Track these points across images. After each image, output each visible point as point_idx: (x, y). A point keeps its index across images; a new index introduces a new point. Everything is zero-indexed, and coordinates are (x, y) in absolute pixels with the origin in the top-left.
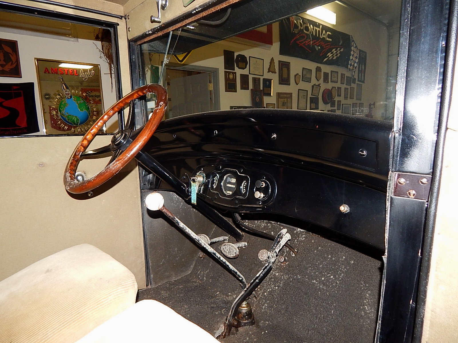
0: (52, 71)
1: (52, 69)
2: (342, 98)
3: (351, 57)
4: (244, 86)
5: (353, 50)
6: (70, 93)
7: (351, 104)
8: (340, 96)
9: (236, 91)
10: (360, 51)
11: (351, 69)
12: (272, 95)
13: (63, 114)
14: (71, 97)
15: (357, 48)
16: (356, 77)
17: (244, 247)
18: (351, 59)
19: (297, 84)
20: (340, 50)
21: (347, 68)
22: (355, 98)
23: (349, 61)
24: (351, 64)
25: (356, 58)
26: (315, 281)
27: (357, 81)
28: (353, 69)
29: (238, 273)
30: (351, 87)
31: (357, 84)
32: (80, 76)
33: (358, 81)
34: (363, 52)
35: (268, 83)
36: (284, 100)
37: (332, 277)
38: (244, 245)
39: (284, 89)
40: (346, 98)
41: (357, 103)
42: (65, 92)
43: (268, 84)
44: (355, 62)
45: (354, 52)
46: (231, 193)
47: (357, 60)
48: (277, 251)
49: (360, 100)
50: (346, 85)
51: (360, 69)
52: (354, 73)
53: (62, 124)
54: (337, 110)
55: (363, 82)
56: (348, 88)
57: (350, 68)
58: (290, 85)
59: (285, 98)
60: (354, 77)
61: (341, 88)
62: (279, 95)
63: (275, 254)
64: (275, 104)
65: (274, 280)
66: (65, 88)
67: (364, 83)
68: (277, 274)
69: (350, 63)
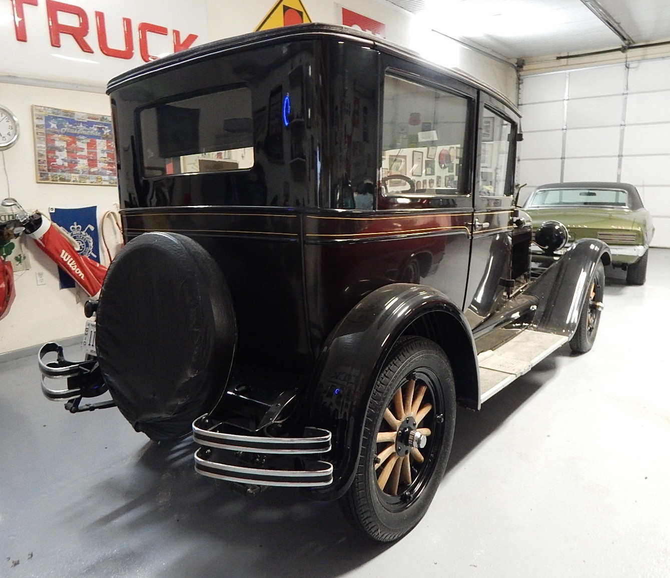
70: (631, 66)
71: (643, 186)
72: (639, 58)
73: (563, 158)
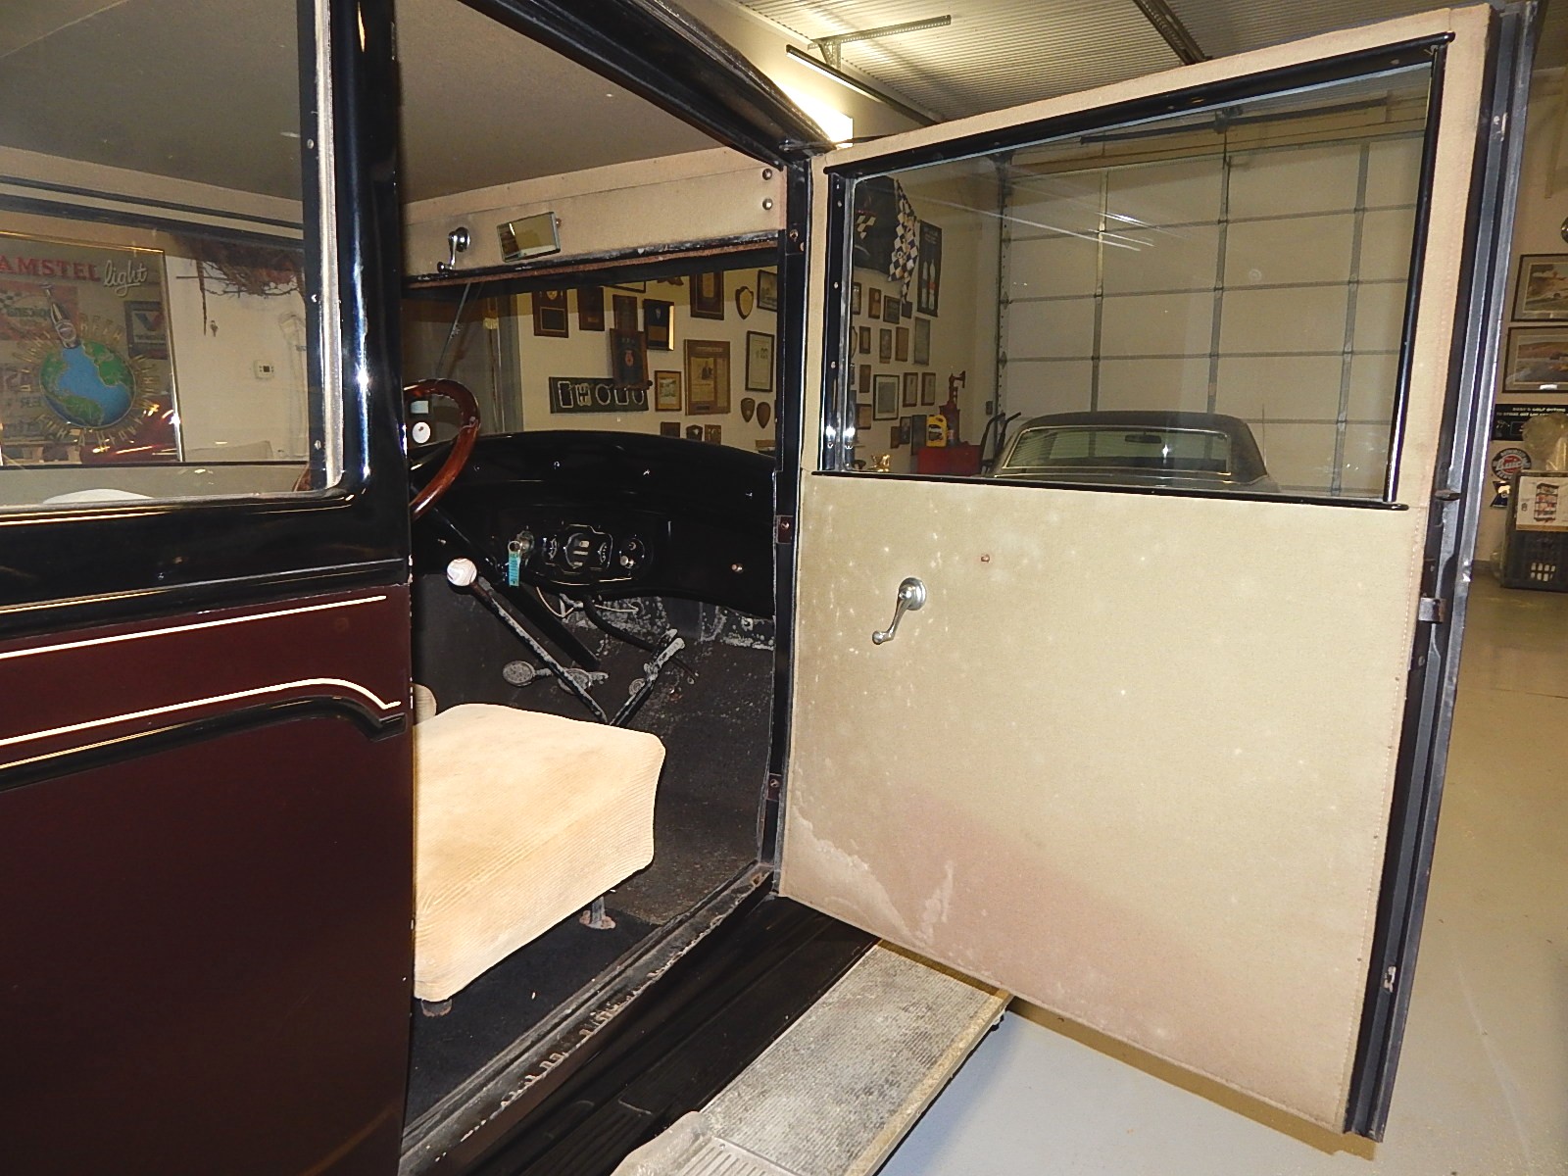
0: (20, 266)
1: (21, 260)
2: (873, 359)
3: (897, 243)
4: (590, 320)
5: (901, 222)
6: (74, 330)
7: (898, 377)
8: (868, 351)
9: (566, 335)
10: (923, 225)
11: (898, 276)
12: (671, 347)
13: (52, 393)
14: (77, 343)
15: (915, 217)
16: (912, 298)
17: (601, 683)
18: (897, 247)
19: (744, 317)
20: (864, 222)
21: (887, 272)
22: (910, 358)
23: (893, 254)
24: (897, 261)
25: (912, 244)
26: (724, 715)
27: (915, 307)
28: (902, 277)
29: (594, 703)
30: (898, 328)
31: (917, 319)
32: (106, 283)
33: (918, 310)
34: (931, 227)
35: (658, 312)
36: (707, 362)
37: (751, 704)
38: (601, 678)
39: (707, 330)
40: (884, 358)
41: (916, 374)
42: (60, 328)
43: (658, 316)
44: (909, 258)
45: (905, 227)
46: (581, 564)
47: (914, 252)
48: (660, 663)
49: (926, 363)
50: (884, 320)
51: (925, 276)
52: (905, 286)
53: (51, 423)
54: (860, 392)
55: (934, 314)
56: (890, 331)
57: (894, 274)
58: (723, 319)
59: (708, 355)
60: (908, 299)
61: (869, 329)
62: (692, 348)
63: (656, 670)
64: (680, 373)
65: (659, 727)
66: (59, 316)
67: (936, 316)
68: (663, 716)
69: (894, 259)
70: (1236, 161)
71: (1263, 421)
72: (1252, 145)
73: (1096, 358)
